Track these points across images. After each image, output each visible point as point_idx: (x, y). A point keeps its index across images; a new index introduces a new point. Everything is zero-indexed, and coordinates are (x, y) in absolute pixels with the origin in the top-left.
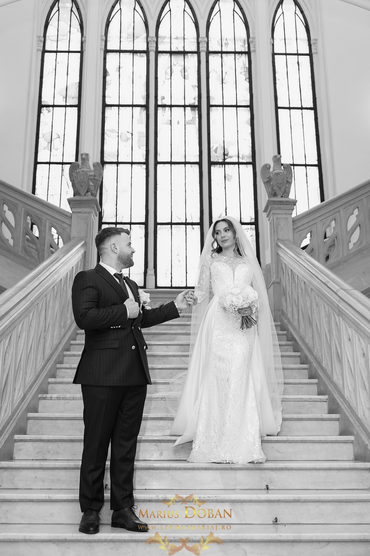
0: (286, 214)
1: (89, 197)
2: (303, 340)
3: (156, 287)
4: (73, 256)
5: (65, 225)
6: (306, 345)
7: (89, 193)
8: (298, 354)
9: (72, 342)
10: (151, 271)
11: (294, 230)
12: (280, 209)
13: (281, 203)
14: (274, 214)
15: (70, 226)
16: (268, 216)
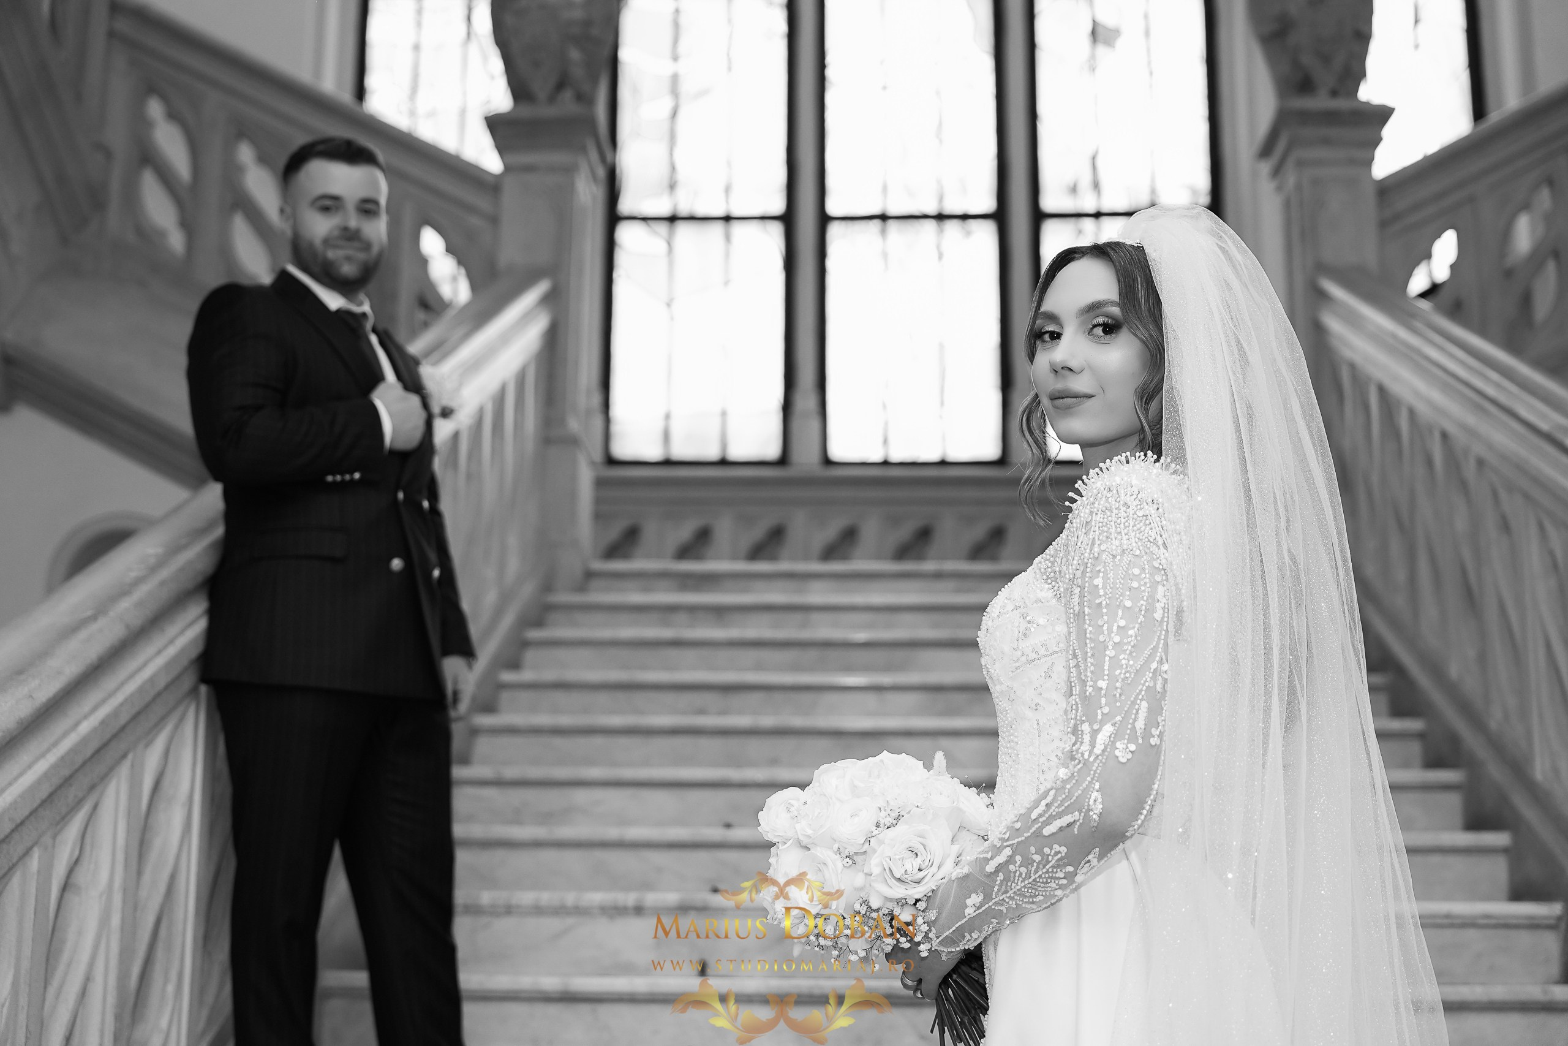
0: (1352, 162)
1: (567, 106)
2: (1437, 672)
3: (827, 462)
4: (505, 339)
5: (475, 221)
6: (1452, 690)
7: (567, 95)
8: (1414, 725)
9: (507, 677)
10: (805, 400)
11: (1383, 224)
12: (1326, 142)
13: (1331, 118)
14: (1301, 164)
15: (494, 220)
16: (1277, 172)
